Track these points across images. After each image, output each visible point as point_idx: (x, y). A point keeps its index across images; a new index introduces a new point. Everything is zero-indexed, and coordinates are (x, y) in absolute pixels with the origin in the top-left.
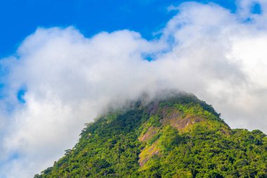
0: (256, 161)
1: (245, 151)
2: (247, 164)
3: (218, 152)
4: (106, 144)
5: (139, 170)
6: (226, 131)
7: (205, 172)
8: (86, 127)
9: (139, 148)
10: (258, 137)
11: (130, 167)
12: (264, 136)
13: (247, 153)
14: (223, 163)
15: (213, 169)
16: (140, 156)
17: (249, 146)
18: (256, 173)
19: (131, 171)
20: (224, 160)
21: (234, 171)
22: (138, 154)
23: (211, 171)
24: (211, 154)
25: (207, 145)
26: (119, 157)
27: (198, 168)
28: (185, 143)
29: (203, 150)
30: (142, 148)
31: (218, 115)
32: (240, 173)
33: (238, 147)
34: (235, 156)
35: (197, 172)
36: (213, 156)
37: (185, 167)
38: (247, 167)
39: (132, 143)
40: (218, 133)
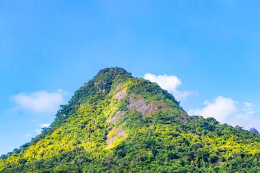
0: (209, 144)
1: (200, 135)
2: (201, 147)
3: (176, 136)
4: (79, 124)
5: (106, 149)
6: (184, 117)
7: (164, 152)
8: (61, 108)
9: (107, 129)
10: (212, 123)
11: (98, 146)
12: (217, 123)
13: (202, 137)
14: (180, 145)
15: (171, 150)
16: (107, 136)
17: (203, 131)
18: (208, 155)
19: (99, 148)
20: (181, 142)
21: (189, 152)
22: (106, 134)
23: (170, 152)
24: (170, 137)
25: (167, 129)
26: (89, 136)
27: (158, 148)
28: (148, 126)
29: (163, 133)
30: (110, 129)
31: (178, 103)
32: (195, 155)
33: (194, 132)
34: (191, 139)
35: (156, 152)
36: (172, 138)
37: (147, 147)
38: (201, 149)
39: (101, 125)
40: (177, 118)
